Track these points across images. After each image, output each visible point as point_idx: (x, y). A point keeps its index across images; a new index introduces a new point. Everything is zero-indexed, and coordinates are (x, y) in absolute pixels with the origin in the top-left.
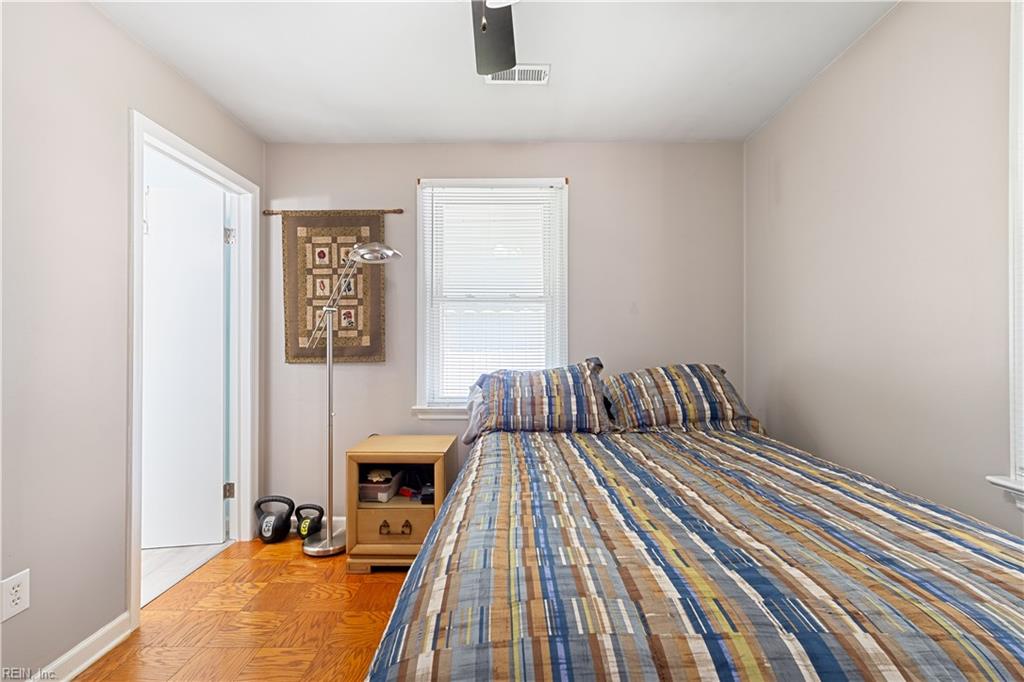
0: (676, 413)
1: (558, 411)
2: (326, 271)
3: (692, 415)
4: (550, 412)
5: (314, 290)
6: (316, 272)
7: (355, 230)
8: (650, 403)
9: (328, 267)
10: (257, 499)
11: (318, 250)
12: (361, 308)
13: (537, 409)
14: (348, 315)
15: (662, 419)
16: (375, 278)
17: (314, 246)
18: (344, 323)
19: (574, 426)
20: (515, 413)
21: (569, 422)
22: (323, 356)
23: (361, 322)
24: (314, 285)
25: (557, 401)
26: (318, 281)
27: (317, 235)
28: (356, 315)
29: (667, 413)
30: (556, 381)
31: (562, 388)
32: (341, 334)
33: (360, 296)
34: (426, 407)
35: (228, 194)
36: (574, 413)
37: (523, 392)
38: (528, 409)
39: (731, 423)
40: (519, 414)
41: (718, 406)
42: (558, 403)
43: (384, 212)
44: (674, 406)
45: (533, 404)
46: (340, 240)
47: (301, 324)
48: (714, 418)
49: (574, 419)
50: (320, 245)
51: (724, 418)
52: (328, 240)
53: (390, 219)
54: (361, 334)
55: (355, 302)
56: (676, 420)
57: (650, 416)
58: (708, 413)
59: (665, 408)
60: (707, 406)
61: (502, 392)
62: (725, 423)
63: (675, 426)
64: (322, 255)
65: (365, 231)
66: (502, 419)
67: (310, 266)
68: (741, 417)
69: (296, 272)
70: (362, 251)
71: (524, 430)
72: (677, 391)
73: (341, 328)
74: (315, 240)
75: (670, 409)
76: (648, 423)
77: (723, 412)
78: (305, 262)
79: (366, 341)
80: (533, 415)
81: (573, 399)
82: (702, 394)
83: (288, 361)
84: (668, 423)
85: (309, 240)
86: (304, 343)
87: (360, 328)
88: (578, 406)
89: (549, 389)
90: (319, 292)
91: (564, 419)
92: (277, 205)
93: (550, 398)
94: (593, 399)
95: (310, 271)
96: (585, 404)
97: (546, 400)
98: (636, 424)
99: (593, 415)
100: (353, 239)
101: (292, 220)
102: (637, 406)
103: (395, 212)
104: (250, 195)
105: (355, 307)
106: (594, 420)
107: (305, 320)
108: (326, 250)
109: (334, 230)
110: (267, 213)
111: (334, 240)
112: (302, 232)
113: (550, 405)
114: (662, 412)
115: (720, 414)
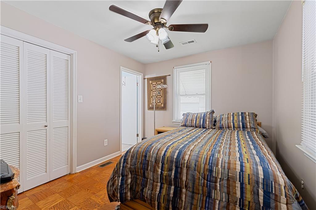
0: (231, 125)
1: (197, 122)
2: (155, 90)
3: (236, 126)
4: (196, 123)
5: (153, 94)
6: (153, 90)
7: (161, 80)
8: (224, 122)
9: (156, 89)
10: (142, 138)
11: (153, 86)
12: (162, 98)
13: (193, 122)
14: (159, 100)
15: (227, 126)
16: (165, 91)
17: (153, 85)
18: (158, 101)
19: (202, 126)
20: (187, 122)
21: (200, 125)
22: (153, 109)
23: (162, 101)
24: (153, 93)
25: (198, 120)
26: (154, 92)
27: (153, 82)
28: (161, 99)
29: (228, 125)
30: (199, 115)
31: (200, 117)
32: (158, 104)
33: (162, 95)
34: (175, 121)
35: (138, 76)
36: (202, 123)
37: (190, 118)
38: (190, 122)
39: (249, 129)
40: (188, 123)
41: (245, 124)
42: (198, 121)
43: (166, 76)
44: (231, 123)
45: (192, 120)
46: (158, 83)
47: (150, 102)
48: (243, 127)
49: (201, 125)
50: (154, 85)
51: (247, 128)
52: (155, 83)
53: (168, 77)
54: (162, 104)
55: (160, 97)
56: (231, 127)
57: (223, 125)
58: (241, 126)
59: (228, 124)
60: (241, 124)
61: (186, 118)
62: (247, 129)
63: (231, 129)
64: (154, 87)
65: (163, 81)
66: (184, 124)
67: (152, 89)
68: (252, 128)
69: (150, 91)
70: (159, 86)
71: (189, 126)
72: (233, 119)
73: (158, 103)
74: (153, 83)
75: (229, 124)
76: (222, 127)
77: (246, 126)
78: (151, 88)
79: (163, 105)
80: (191, 123)
81: (202, 120)
82: (241, 120)
83: (148, 110)
84: (229, 128)
85: (152, 84)
86: (151, 106)
87: (162, 102)
88: (203, 122)
89: (196, 117)
90: (154, 95)
91: (199, 124)
92: (146, 77)
93: (196, 119)
94: (208, 120)
95: (152, 90)
96: (205, 121)
97: (195, 120)
98: (219, 127)
99: (207, 124)
100: (160, 83)
101: (149, 79)
102: (220, 123)
103: (168, 75)
104: (141, 76)
105: (160, 98)
106: (207, 125)
107: (151, 101)
108: (155, 86)
109: (157, 81)
110: (145, 79)
111: (157, 83)
112: (150, 82)
113: (196, 121)
114: (227, 125)
115: (245, 126)
